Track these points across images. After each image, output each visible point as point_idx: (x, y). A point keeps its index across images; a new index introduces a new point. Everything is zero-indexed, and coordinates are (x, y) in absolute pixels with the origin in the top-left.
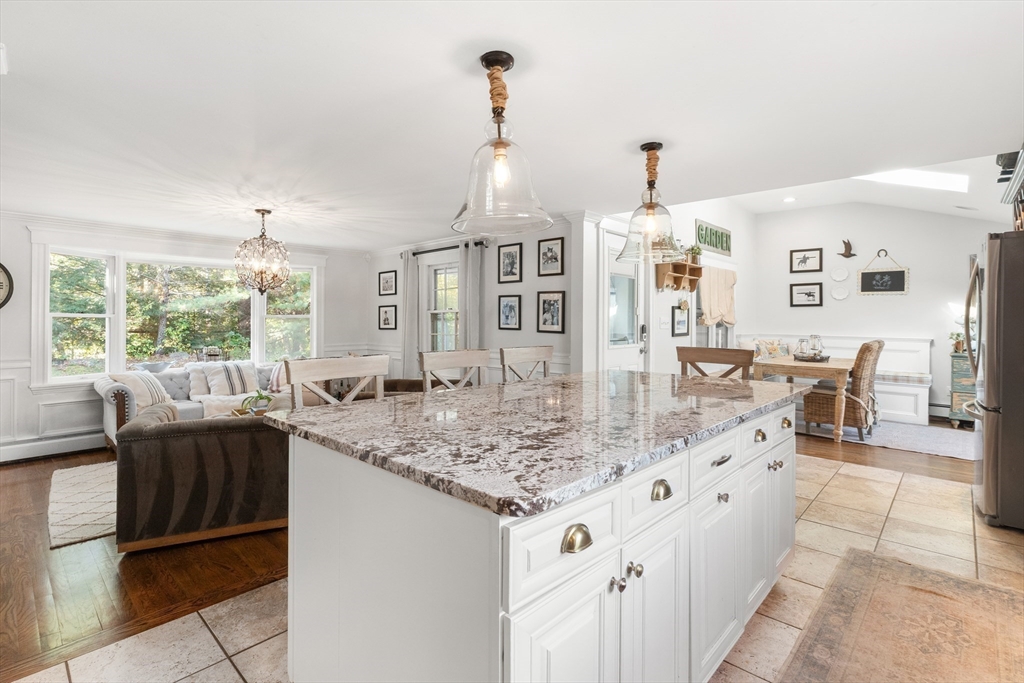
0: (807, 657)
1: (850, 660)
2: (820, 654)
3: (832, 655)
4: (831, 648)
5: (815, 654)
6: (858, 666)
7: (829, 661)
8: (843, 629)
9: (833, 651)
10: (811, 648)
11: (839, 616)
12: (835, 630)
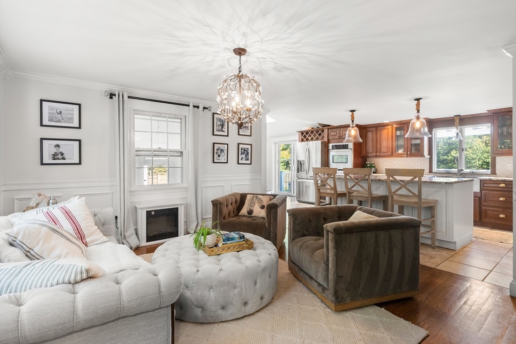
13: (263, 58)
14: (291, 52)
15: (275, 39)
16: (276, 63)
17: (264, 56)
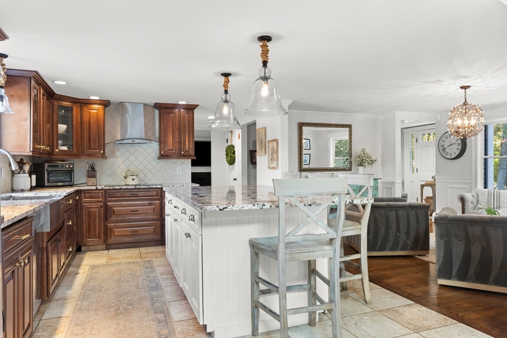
0: (164, 313)
1: (149, 320)
2: (161, 316)
3: (157, 318)
4: (159, 320)
5: (162, 315)
6: (145, 320)
7: (156, 316)
8: (159, 330)
9: (157, 320)
10: (165, 316)
11: (164, 335)
12: (162, 328)
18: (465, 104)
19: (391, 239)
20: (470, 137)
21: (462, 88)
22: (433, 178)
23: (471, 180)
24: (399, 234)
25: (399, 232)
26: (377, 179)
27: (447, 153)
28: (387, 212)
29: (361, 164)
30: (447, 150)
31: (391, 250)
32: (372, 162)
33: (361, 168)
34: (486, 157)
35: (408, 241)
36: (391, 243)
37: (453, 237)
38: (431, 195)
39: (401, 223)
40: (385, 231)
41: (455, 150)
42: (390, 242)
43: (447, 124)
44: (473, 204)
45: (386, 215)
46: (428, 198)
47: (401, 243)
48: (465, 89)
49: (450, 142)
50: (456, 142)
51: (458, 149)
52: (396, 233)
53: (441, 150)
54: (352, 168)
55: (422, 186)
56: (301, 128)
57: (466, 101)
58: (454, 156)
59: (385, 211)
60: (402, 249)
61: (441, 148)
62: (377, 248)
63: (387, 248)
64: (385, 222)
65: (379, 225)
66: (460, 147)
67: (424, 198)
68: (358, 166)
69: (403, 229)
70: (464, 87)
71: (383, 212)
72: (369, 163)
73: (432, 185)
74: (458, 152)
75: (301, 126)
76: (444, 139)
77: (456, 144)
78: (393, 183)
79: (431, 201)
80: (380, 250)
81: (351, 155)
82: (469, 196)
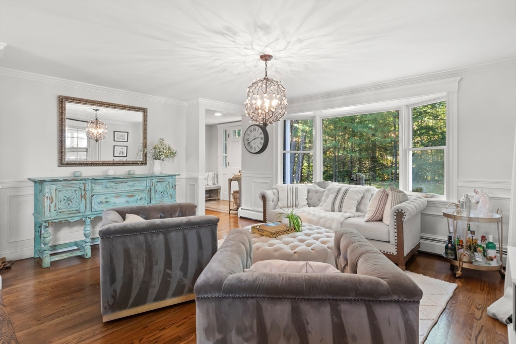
13: (247, 49)
14: (218, 53)
15: (234, 63)
16: (234, 42)
17: (246, 51)
18: (266, 79)
19: (156, 282)
20: (271, 123)
21: (262, 57)
22: (240, 172)
23: (272, 174)
24: (168, 271)
25: (171, 269)
26: (175, 175)
27: (251, 147)
28: (149, 237)
29: (156, 158)
30: (252, 144)
31: (157, 299)
32: (173, 154)
33: (157, 162)
34: (284, 152)
35: (184, 279)
36: (157, 289)
37: (233, 333)
38: (238, 190)
39: (174, 255)
40: (146, 270)
41: (257, 145)
42: (155, 287)
43: (245, 103)
44: (274, 202)
45: (147, 242)
46: (235, 192)
47: (173, 286)
48: (266, 60)
49: (255, 136)
50: (259, 136)
51: (261, 143)
52: (165, 270)
53: (247, 144)
54: (148, 162)
55: (230, 180)
56: (62, 104)
57: (266, 76)
58: (258, 150)
59: (145, 237)
60: (175, 295)
61: (246, 142)
62: (131, 301)
63: (149, 298)
64: (145, 255)
65: (135, 261)
66: (263, 141)
67: (232, 192)
68: (155, 159)
69: (177, 262)
70: (265, 56)
71: (141, 238)
72: (167, 156)
73: (238, 180)
74: (261, 146)
75: (62, 102)
76: (249, 132)
77: (260, 138)
78: (196, 179)
79: (238, 195)
80: (136, 304)
81: (146, 145)
82: (270, 194)
